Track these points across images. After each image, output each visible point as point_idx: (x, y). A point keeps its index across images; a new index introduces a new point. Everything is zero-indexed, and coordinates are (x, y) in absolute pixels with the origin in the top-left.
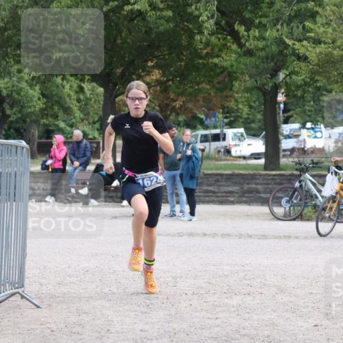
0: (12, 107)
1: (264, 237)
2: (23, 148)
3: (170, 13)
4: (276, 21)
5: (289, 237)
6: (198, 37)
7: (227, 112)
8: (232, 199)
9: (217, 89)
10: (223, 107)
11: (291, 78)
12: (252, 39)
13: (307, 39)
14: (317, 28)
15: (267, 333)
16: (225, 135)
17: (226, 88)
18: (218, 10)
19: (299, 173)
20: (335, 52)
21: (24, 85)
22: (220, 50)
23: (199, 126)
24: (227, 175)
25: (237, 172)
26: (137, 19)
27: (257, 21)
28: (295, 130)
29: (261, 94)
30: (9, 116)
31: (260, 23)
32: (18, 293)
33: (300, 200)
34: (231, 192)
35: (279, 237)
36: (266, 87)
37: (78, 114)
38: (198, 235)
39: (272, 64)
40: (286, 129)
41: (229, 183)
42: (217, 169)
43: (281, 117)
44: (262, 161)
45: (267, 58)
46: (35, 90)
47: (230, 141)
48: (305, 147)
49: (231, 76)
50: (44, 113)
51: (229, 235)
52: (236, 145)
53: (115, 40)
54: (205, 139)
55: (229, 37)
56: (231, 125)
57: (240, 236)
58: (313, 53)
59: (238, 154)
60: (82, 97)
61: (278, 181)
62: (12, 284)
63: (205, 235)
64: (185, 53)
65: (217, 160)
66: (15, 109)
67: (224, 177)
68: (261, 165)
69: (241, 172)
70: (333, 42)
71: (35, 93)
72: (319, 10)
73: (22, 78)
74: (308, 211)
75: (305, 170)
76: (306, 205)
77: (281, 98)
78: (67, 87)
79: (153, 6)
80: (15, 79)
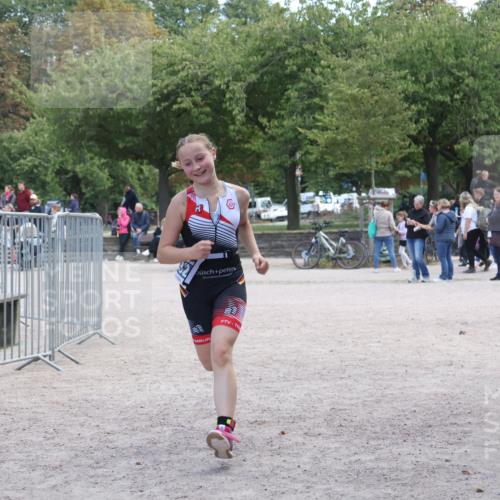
0: (87, 186)
1: (289, 282)
2: (97, 219)
3: (208, 109)
4: (291, 114)
5: (309, 282)
6: (232, 127)
7: (257, 185)
9: (248, 167)
10: (254, 182)
11: (305, 157)
12: (273, 127)
13: (317, 127)
14: (324, 119)
15: (294, 358)
16: (255, 203)
17: (254, 166)
18: (247, 106)
19: (314, 231)
20: (339, 138)
21: (95, 169)
22: (250, 137)
25: (266, 232)
27: (277, 113)
28: (310, 197)
29: (283, 170)
30: (84, 194)
31: (279, 114)
32: (97, 333)
33: (317, 252)
35: (301, 283)
36: (286, 164)
39: (290, 146)
40: (304, 196)
43: (299, 187)
44: (285, 223)
45: (286, 142)
46: (104, 173)
47: (259, 207)
48: (318, 210)
49: (259, 156)
50: (112, 190)
52: (265, 211)
53: (167, 131)
55: (256, 127)
56: (260, 195)
58: (322, 138)
59: (266, 217)
60: (141, 177)
61: (298, 238)
62: (92, 326)
66: (89, 188)
68: (285, 226)
69: (270, 232)
70: (337, 129)
71: (104, 175)
72: (325, 104)
73: (94, 164)
74: (323, 261)
75: (319, 229)
76: (321, 257)
77: (298, 172)
78: (130, 169)
79: (195, 104)
80: (88, 164)
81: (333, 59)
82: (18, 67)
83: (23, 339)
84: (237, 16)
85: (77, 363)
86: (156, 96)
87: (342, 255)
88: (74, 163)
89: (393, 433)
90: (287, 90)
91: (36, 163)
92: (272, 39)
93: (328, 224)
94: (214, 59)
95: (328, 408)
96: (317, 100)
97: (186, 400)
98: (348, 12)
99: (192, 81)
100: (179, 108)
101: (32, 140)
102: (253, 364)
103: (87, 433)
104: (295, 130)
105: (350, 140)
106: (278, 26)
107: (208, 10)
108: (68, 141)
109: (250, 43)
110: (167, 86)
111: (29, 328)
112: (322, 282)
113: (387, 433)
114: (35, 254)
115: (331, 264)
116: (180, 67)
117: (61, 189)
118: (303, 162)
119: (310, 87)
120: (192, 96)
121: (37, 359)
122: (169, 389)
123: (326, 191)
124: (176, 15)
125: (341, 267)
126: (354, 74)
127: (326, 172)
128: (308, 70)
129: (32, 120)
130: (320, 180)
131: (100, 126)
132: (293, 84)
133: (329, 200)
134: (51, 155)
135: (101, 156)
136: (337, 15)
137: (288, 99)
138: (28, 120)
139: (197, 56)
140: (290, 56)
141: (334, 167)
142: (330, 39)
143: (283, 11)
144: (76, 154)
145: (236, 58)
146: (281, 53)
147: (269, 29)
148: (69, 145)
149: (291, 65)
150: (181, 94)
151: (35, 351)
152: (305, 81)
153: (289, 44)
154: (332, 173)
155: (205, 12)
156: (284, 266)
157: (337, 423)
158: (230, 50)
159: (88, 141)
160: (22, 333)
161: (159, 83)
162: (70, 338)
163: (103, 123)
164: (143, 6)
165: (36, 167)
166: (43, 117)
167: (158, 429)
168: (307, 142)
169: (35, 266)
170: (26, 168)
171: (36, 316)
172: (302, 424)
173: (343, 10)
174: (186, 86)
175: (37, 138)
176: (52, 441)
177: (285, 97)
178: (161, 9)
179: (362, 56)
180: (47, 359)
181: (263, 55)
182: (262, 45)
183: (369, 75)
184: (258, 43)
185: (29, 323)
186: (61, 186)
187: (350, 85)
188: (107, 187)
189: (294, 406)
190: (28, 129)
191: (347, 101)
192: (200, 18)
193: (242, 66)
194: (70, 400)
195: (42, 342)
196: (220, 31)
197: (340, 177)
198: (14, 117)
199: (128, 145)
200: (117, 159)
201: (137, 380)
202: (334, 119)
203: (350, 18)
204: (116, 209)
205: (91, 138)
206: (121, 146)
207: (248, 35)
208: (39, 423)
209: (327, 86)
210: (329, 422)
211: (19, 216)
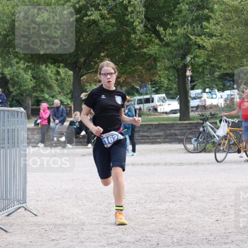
0: (13, 86)
1: (181, 164)
2: (22, 112)
3: (114, 21)
4: (183, 23)
5: (198, 164)
6: (133, 36)
7: (154, 83)
8: (159, 140)
9: (147, 69)
10: (151, 81)
11: (194, 60)
12: (167, 35)
13: (204, 34)
15: (185, 227)
16: (153, 98)
17: (152, 68)
18: (145, 17)
19: (202, 122)
22: (148, 44)
23: (136, 94)
24: (155, 125)
25: (162, 122)
26: (93, 25)
27: (171, 23)
28: (198, 94)
29: (176, 71)
30: (12, 92)
31: (173, 24)
32: (23, 207)
33: (204, 139)
34: (158, 136)
35: (191, 164)
36: (179, 66)
37: (57, 89)
38: (138, 165)
39: (182, 51)
40: (193, 93)
41: (157, 130)
42: (149, 121)
43: (189, 85)
44: (178, 115)
46: (28, 74)
47: (156, 103)
48: (205, 104)
49: (155, 60)
50: (34, 89)
51: (158, 164)
52: (160, 105)
54: (140, 102)
55: (153, 35)
56: (157, 92)
57: (166, 164)
58: (208, 43)
59: (162, 111)
60: (59, 78)
61: (189, 127)
62: (19, 201)
63: (142, 164)
64: (124, 46)
65: (148, 115)
66: (16, 87)
67: (154, 126)
68: (177, 118)
69: (165, 122)
70: (221, 35)
71: (28, 76)
73: (19, 67)
74: (209, 146)
75: (205, 120)
76: (208, 142)
77: (188, 73)
78: (49, 72)
79: (103, 17)
80: (15, 68)
85: (6, 231)
88: (3, 67)
90: (179, 3)
93: (213, 116)
100: (89, 20)
104: (186, 37)
105: (232, 45)
120: (100, 10)
123: (212, 88)
127: (212, 73)
130: (206, 79)
133: (214, 96)
137: (180, 11)
141: (219, 68)
144: (5, 60)
150: (90, 9)
154: (217, 74)
168: (196, 47)
200: (38, 63)
204: (39, 105)
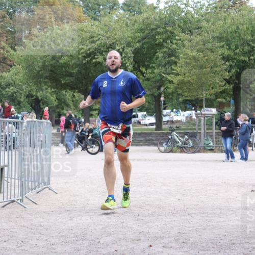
0: (43, 105)
1: (156, 160)
2: (49, 123)
4: (159, 66)
5: (167, 160)
8: (141, 144)
11: (166, 90)
12: (148, 73)
13: (173, 73)
14: (177, 69)
15: (157, 203)
16: (138, 115)
18: (134, 61)
19: (170, 132)
20: (185, 79)
21: (48, 94)
24: (139, 133)
25: (143, 132)
26: (98, 65)
27: (151, 65)
28: (169, 113)
29: (153, 97)
31: (152, 66)
32: (48, 187)
33: (172, 144)
34: (141, 141)
35: (162, 161)
36: (155, 94)
37: (72, 107)
39: (158, 84)
40: (165, 112)
41: (140, 137)
43: (162, 107)
44: (154, 127)
45: (155, 81)
47: (140, 118)
50: (57, 107)
52: (143, 120)
53: (89, 74)
55: (139, 72)
56: (141, 111)
57: (145, 160)
58: (176, 80)
59: (144, 123)
60: (74, 99)
61: (162, 135)
62: (45, 183)
69: (145, 132)
70: (184, 74)
71: (53, 98)
72: (177, 60)
73: (48, 91)
74: (175, 148)
75: (173, 130)
76: (174, 146)
77: (162, 99)
78: (68, 95)
80: (45, 92)
81: (183, 36)
82: (6, 37)
83: (6, 190)
84: (129, 10)
85: (36, 204)
86: (83, 55)
87: (186, 146)
88: (37, 91)
89: (213, 247)
90: (157, 53)
91: (16, 91)
92: (149, 24)
93: (178, 128)
94: (116, 35)
95: (177, 232)
96: (173, 58)
97: (96, 226)
98: (192, 9)
99: (104, 46)
100: (96, 62)
101: (13, 78)
102: (135, 206)
103: (41, 244)
104: (160, 75)
105: (192, 81)
106: (152, 17)
107: (113, 7)
108: (33, 79)
109: (136, 26)
110: (89, 49)
111: (9, 184)
112: (174, 161)
113: (209, 247)
114: (14, 142)
115: (179, 150)
116: (97, 39)
117: (29, 106)
118: (164, 93)
119: (170, 51)
120: (103, 55)
121: (13, 201)
122: (87, 219)
123: (177, 109)
124: (95, 9)
125: (185, 152)
126: (195, 44)
127: (177, 99)
128: (169, 41)
129: (13, 67)
130: (174, 103)
131: (51, 71)
132: (160, 49)
133: (179, 114)
134: (24, 87)
135: (51, 87)
136: (185, 11)
137: (157, 58)
138: (11, 66)
139: (106, 32)
140: (159, 34)
141: (182, 96)
142: (182, 25)
143: (155, 8)
144: (38, 87)
145: (128, 34)
146: (154, 32)
147: (147, 18)
148: (34, 81)
149: (159, 39)
150: (97, 54)
151: (13, 196)
152: (167, 48)
153: (158, 26)
154: (181, 100)
155: (111, 8)
156: (153, 151)
157: (181, 241)
158: (125, 29)
159: (45, 79)
160: (6, 186)
161: (85, 47)
162: (32, 190)
163: (53, 69)
164: (77, 4)
165: (15, 93)
166: (20, 65)
167: (80, 242)
168: (167, 82)
169: (14, 149)
170: (10, 93)
171: (13, 177)
172: (162, 241)
173: (189, 8)
174: (100, 49)
175: (16, 77)
176: (20, 248)
177: (156, 57)
178: (87, 6)
179: (199, 34)
180: (19, 201)
181: (143, 33)
182: (143, 27)
183: (203, 45)
184: (140, 26)
185: (9, 181)
186: (29, 104)
187: (192, 50)
188: (54, 105)
189: (157, 231)
190: (11, 72)
191: (190, 59)
192: (109, 11)
193: (132, 38)
194: (31, 225)
195: (16, 192)
196: (120, 19)
197: (185, 102)
198: (4, 65)
199: (67, 82)
200: (61, 90)
201: (69, 214)
202: (183, 69)
203: (193, 13)
204: (60, 117)
205: (46, 77)
206: (63, 82)
207: (135, 21)
208: (14, 238)
209: (179, 51)
210: (177, 240)
211: (5, 121)
